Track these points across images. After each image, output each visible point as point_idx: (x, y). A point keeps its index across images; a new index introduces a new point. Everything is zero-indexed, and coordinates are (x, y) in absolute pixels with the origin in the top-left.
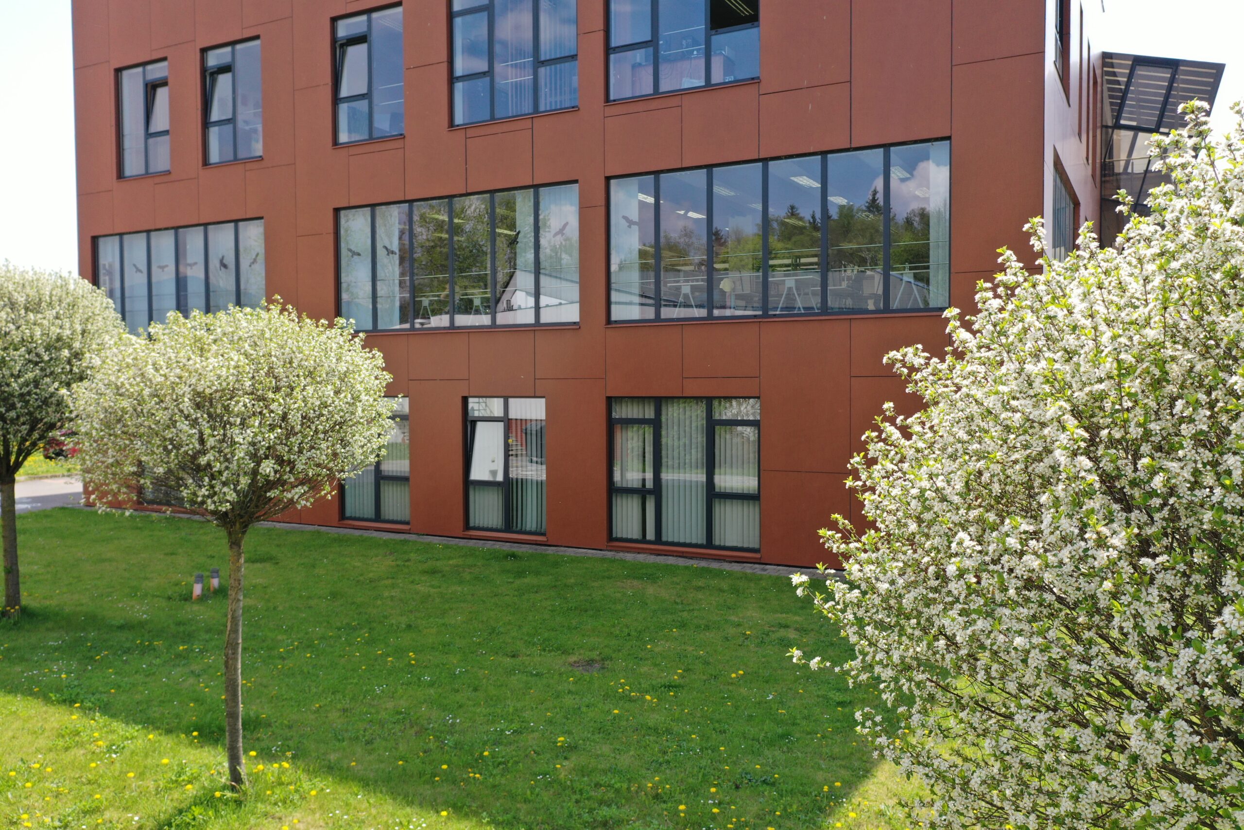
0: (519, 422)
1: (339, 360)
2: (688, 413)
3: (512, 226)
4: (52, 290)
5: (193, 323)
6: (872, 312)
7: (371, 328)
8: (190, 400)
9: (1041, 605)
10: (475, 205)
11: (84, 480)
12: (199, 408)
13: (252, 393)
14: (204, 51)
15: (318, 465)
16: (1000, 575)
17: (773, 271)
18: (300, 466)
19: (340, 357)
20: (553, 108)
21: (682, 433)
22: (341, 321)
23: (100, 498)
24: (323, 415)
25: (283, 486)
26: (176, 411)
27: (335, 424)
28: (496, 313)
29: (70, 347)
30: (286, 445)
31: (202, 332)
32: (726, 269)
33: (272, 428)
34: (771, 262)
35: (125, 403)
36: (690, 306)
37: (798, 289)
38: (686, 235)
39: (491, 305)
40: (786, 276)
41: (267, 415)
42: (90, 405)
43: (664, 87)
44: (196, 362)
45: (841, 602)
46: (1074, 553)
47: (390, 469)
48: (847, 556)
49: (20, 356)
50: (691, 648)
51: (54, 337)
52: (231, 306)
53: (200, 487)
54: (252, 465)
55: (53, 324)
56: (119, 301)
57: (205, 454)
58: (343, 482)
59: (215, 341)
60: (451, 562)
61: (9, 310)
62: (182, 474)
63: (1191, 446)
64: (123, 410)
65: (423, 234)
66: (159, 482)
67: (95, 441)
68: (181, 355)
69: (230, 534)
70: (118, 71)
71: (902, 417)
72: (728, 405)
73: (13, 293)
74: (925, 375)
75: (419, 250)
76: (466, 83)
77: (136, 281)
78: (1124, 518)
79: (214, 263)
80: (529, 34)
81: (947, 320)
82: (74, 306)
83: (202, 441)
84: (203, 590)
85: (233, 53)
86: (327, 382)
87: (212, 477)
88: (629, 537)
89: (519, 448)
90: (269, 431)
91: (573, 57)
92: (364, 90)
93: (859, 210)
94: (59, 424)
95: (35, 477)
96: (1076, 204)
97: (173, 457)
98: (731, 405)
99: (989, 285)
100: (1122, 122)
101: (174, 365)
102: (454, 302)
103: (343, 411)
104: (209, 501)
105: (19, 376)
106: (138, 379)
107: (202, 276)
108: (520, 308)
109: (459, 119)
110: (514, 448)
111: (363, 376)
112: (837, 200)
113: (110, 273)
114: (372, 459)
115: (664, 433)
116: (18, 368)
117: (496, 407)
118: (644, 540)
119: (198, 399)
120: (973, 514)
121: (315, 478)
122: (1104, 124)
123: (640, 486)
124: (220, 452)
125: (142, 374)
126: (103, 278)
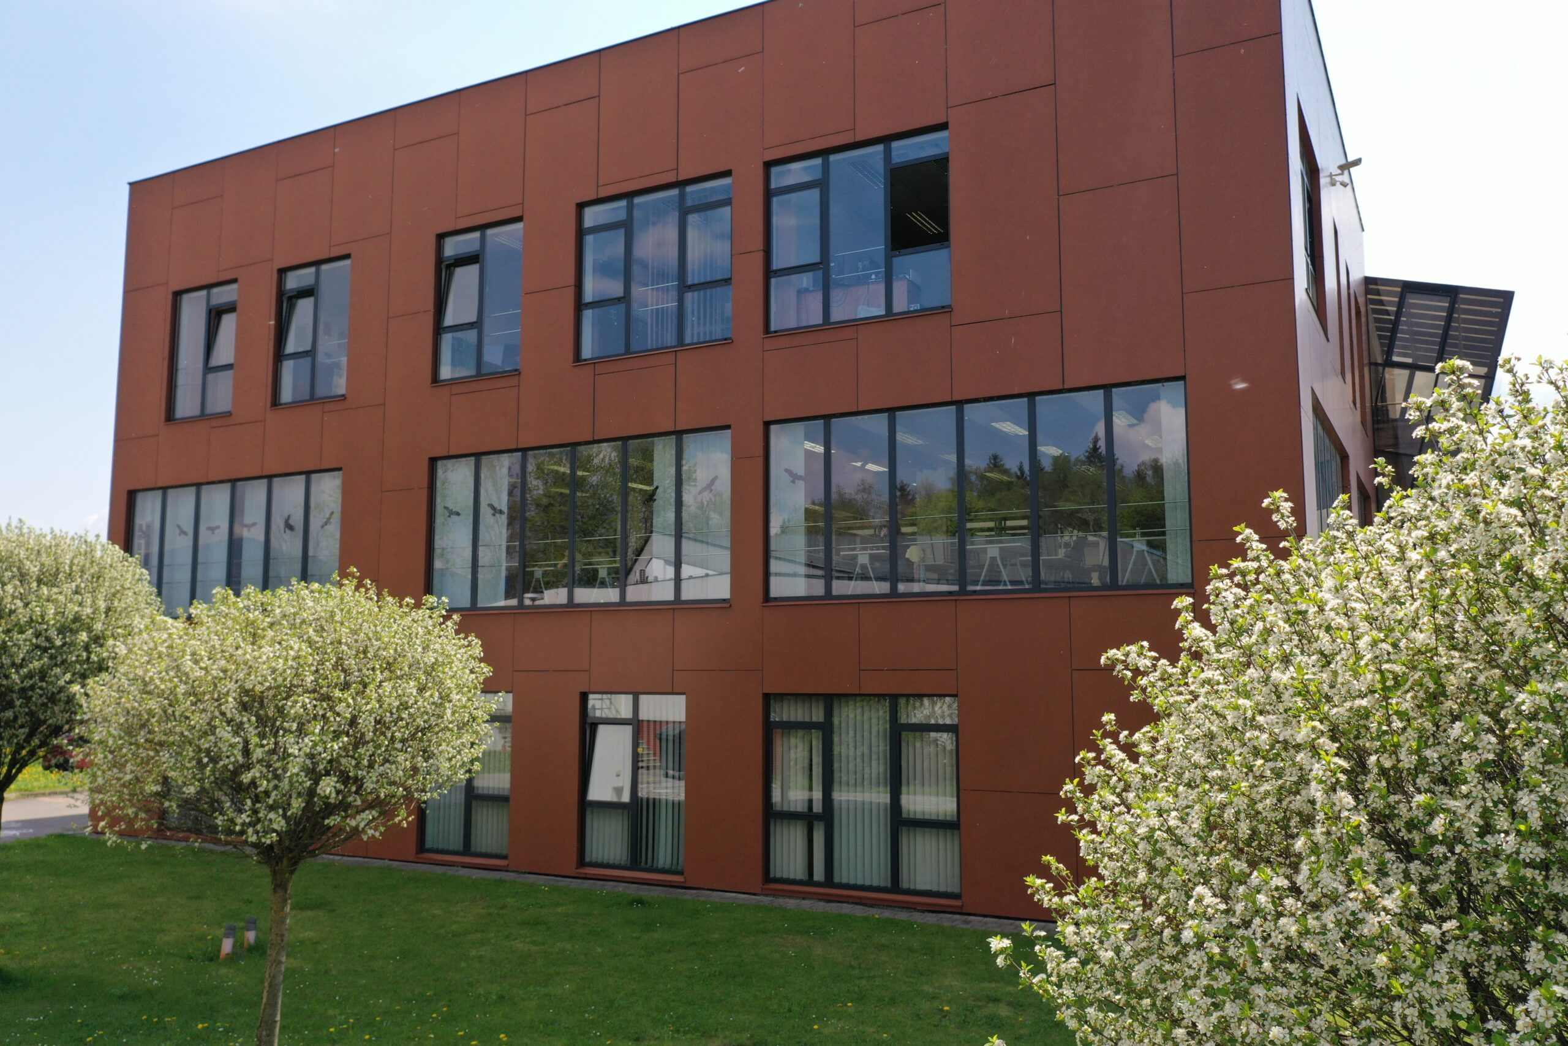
0: (652, 725)
1: (426, 648)
2: (866, 715)
3: (648, 479)
4: (74, 558)
5: (246, 602)
6: (1097, 589)
7: (468, 605)
8: (235, 699)
9: (1305, 983)
10: (606, 454)
11: (92, 802)
12: (246, 710)
13: (314, 691)
14: (282, 272)
15: (394, 783)
16: (1251, 944)
17: (972, 535)
18: (369, 785)
19: (428, 646)
20: (702, 340)
21: (859, 738)
22: (431, 599)
23: (111, 826)
24: (402, 719)
25: (345, 811)
26: (217, 713)
27: (417, 730)
28: (626, 586)
29: (89, 629)
30: (353, 757)
31: (257, 613)
32: (913, 534)
33: (337, 735)
34: (969, 525)
35: (153, 704)
36: (868, 579)
37: (1002, 559)
38: (864, 490)
39: (621, 577)
40: (989, 542)
41: (332, 719)
42: (108, 706)
43: (837, 315)
44: (247, 652)
45: (1055, 974)
46: (1339, 917)
47: (485, 785)
48: (1062, 913)
49: (25, 640)
50: (872, 1030)
51: (71, 617)
52: (294, 581)
53: (240, 811)
54: (308, 783)
55: (71, 600)
56: (155, 570)
57: (249, 769)
58: (423, 806)
59: (271, 625)
60: (559, 910)
61: (18, 583)
62: (218, 794)
63: (1476, 780)
64: (151, 713)
65: (537, 487)
66: (187, 804)
67: (112, 752)
68: (228, 643)
69: (274, 873)
70: (177, 295)
71: (1126, 733)
72: (918, 704)
73: (25, 561)
74: (1152, 679)
75: (533, 508)
76: (596, 310)
77: (179, 545)
78: (1400, 870)
79: (278, 522)
80: (673, 252)
81: (1178, 612)
82: (98, 578)
83: (246, 752)
84: (234, 946)
85: (318, 274)
86: (409, 676)
87: (257, 799)
88: (792, 876)
89: (652, 758)
90: (333, 740)
91: (727, 281)
92: (473, 318)
93: (1078, 461)
94: (66, 727)
95: (29, 794)
96: (1344, 457)
97: (208, 773)
98: (922, 704)
99: (1224, 571)
100: (1395, 359)
101: (219, 656)
102: (574, 572)
103: (427, 713)
104: (250, 830)
105: (21, 666)
106: (172, 673)
107: (261, 538)
108: (656, 580)
109: (587, 352)
110: (645, 758)
111: (455, 669)
112: (1049, 451)
113: (147, 535)
114: (462, 776)
115: (836, 739)
116: (21, 656)
117: (622, 705)
118: (810, 881)
119: (246, 699)
120: (1215, 861)
121: (387, 800)
122: (1372, 360)
123: (806, 810)
124: (269, 766)
125: (177, 666)
126: (139, 541)
